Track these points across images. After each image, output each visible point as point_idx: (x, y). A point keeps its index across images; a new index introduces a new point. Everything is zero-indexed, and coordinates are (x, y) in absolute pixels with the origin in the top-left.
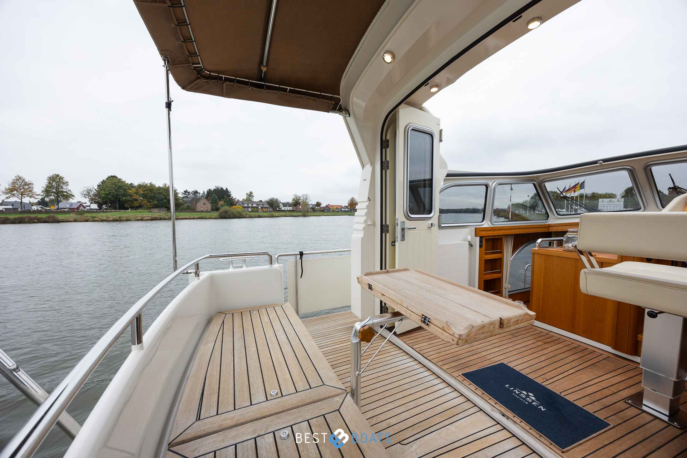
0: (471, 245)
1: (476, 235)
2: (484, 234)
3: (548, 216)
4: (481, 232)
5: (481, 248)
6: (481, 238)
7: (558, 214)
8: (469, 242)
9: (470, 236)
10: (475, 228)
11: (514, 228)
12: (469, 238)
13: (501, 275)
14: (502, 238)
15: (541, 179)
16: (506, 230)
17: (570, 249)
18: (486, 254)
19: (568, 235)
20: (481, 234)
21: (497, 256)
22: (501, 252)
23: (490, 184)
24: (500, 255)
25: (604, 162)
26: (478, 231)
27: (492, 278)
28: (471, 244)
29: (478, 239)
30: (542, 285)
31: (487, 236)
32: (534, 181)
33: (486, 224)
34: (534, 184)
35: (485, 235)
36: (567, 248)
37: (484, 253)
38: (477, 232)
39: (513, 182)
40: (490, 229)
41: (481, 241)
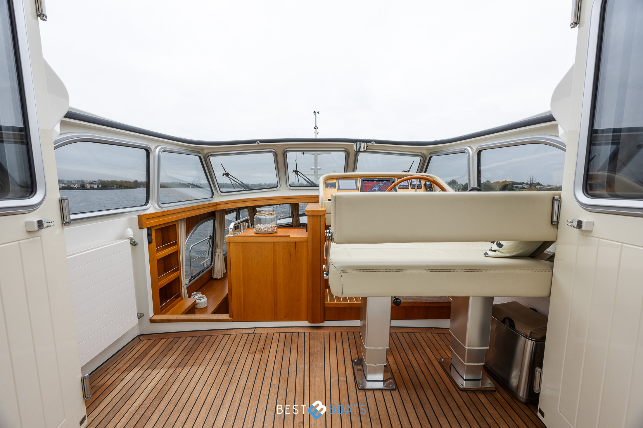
0: (134, 244)
1: (141, 227)
2: (153, 222)
3: (213, 194)
4: (148, 220)
5: (150, 244)
6: (149, 229)
7: (221, 192)
8: (131, 239)
9: (130, 229)
10: (138, 215)
11: (187, 210)
12: (130, 233)
13: (178, 273)
14: (175, 225)
15: (206, 152)
16: (179, 214)
17: (263, 231)
18: (158, 251)
19: (258, 216)
20: (149, 224)
21: (171, 250)
22: (176, 244)
23: (153, 148)
24: (176, 247)
25: (261, 143)
26: (143, 219)
27: (169, 282)
28: (134, 242)
29: (145, 231)
30: (242, 279)
31: (156, 226)
32: (200, 153)
33: (152, 208)
34: (200, 157)
35: (155, 225)
36: (260, 231)
37: (155, 250)
38: (142, 221)
39: (179, 150)
40: (160, 214)
41: (149, 235)
